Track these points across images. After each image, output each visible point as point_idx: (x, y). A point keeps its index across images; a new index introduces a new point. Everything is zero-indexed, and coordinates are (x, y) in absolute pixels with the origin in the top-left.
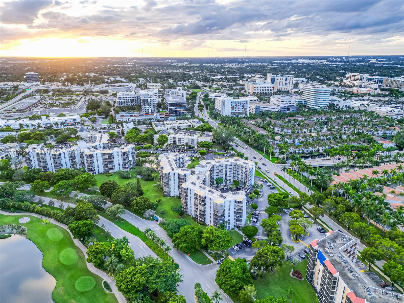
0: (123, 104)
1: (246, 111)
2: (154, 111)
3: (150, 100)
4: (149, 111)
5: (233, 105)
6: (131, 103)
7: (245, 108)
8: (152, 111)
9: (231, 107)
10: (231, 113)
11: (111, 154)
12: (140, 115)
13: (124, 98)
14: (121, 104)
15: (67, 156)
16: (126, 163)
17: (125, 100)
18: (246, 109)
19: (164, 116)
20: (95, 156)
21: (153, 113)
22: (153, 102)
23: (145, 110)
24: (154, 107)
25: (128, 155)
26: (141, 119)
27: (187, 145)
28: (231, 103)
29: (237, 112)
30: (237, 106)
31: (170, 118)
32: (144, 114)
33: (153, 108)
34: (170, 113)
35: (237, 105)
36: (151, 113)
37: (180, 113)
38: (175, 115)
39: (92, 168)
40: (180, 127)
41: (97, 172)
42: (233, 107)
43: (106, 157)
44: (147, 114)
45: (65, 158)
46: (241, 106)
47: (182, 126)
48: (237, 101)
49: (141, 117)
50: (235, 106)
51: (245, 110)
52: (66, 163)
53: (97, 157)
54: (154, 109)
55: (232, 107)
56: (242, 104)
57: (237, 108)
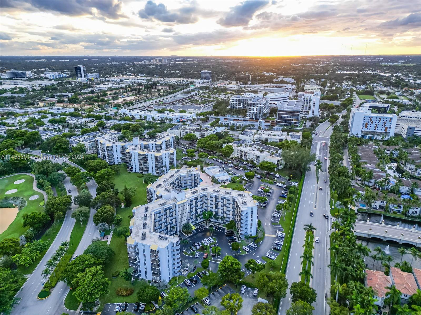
0: (235, 106)
1: (388, 131)
2: (260, 117)
3: (257, 104)
4: (253, 117)
5: (367, 121)
6: (243, 106)
7: (386, 128)
8: (256, 117)
9: (362, 123)
10: (362, 131)
11: (146, 155)
12: (244, 120)
13: (237, 100)
14: (233, 106)
15: (119, 150)
16: (159, 168)
17: (237, 103)
18: (388, 129)
19: (269, 124)
20: (132, 154)
21: (258, 119)
22: (261, 107)
23: (250, 115)
24: (260, 113)
25: (162, 159)
26: (243, 125)
27: (252, 162)
28: (363, 118)
29: (372, 132)
30: (374, 123)
31: (276, 127)
32: (248, 119)
33: (258, 114)
34: (278, 122)
35: (374, 121)
36: (256, 119)
37: (291, 123)
38: (285, 125)
39: (130, 165)
40: (268, 140)
41: (134, 171)
42: (367, 124)
43: (141, 157)
44: (251, 120)
45: (117, 151)
46: (381, 124)
47: (271, 139)
48: (374, 117)
49: (244, 122)
50: (370, 123)
51: (386, 130)
52: (117, 156)
53: (134, 156)
54: (260, 115)
55: (365, 123)
56: (382, 121)
57: (373, 125)
